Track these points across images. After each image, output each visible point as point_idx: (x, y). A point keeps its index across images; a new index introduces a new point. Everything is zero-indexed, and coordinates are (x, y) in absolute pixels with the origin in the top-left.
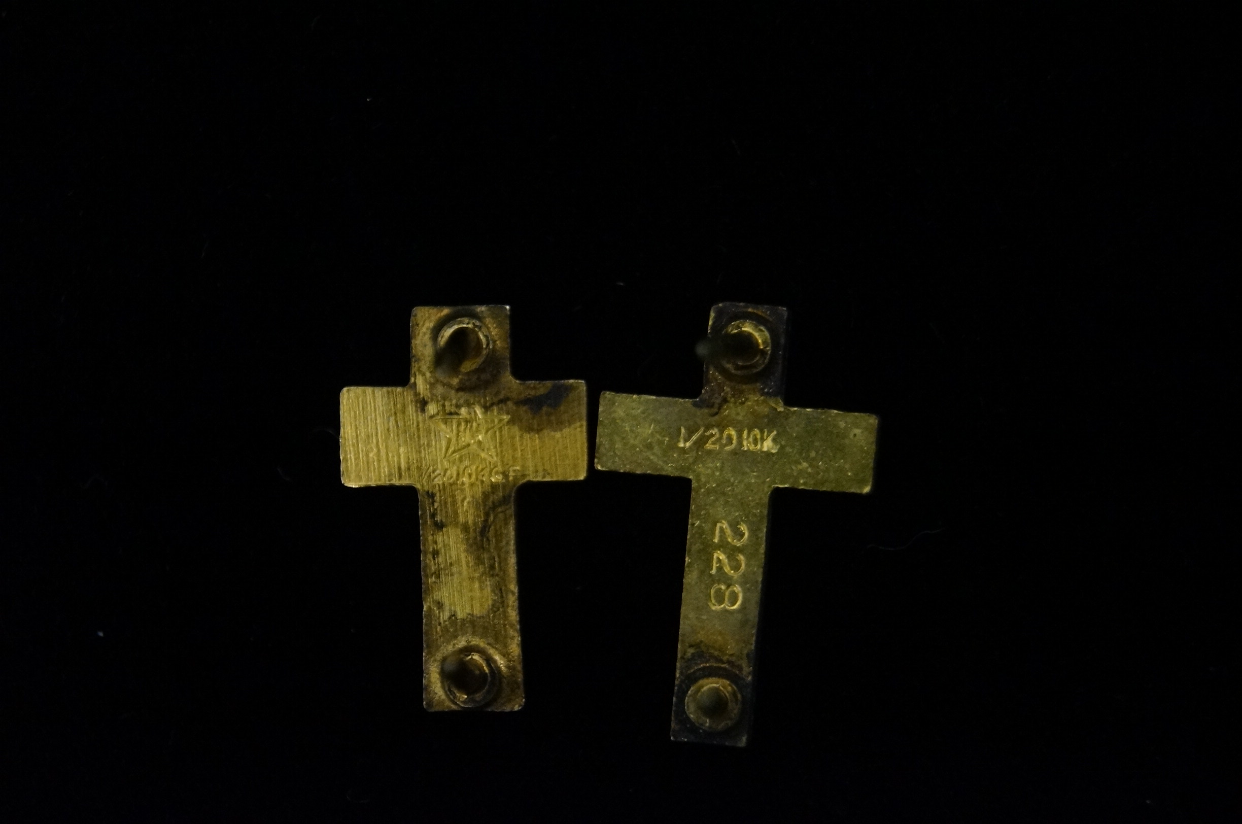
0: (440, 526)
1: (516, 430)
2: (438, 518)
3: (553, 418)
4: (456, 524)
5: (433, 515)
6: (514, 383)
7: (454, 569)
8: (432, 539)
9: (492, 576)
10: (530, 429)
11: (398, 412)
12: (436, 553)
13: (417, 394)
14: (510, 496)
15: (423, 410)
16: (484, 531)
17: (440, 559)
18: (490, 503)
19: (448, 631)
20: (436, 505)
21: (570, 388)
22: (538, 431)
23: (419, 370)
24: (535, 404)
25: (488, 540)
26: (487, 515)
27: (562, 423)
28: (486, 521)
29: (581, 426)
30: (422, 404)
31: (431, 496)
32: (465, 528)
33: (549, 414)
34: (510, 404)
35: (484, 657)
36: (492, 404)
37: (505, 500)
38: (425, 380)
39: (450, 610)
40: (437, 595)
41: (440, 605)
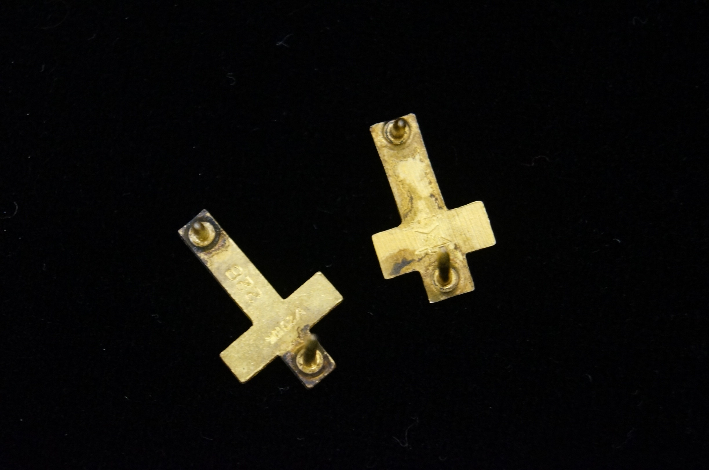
0: (432, 195)
1: (411, 248)
2: (434, 199)
3: (395, 259)
4: (425, 198)
5: (436, 199)
6: (417, 269)
7: (419, 179)
8: (435, 188)
9: (401, 181)
10: (404, 250)
11: (466, 240)
12: (430, 183)
13: (461, 251)
14: (404, 218)
15: (455, 245)
16: (412, 199)
17: (428, 181)
18: (412, 212)
19: (414, 150)
20: (437, 204)
21: (391, 274)
22: (400, 251)
23: (463, 262)
24: (406, 262)
25: (408, 196)
26: (412, 207)
27: (390, 257)
28: (412, 204)
29: (381, 259)
30: (456, 248)
31: (440, 208)
32: (420, 198)
33: (397, 259)
34: (417, 260)
35: (393, 143)
36: (424, 257)
37: (406, 215)
38: (458, 259)
39: (416, 160)
40: (424, 165)
41: (421, 161)
